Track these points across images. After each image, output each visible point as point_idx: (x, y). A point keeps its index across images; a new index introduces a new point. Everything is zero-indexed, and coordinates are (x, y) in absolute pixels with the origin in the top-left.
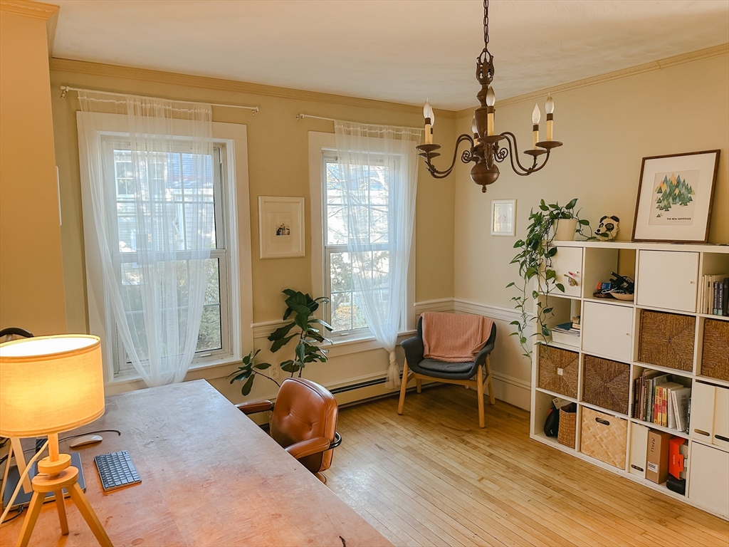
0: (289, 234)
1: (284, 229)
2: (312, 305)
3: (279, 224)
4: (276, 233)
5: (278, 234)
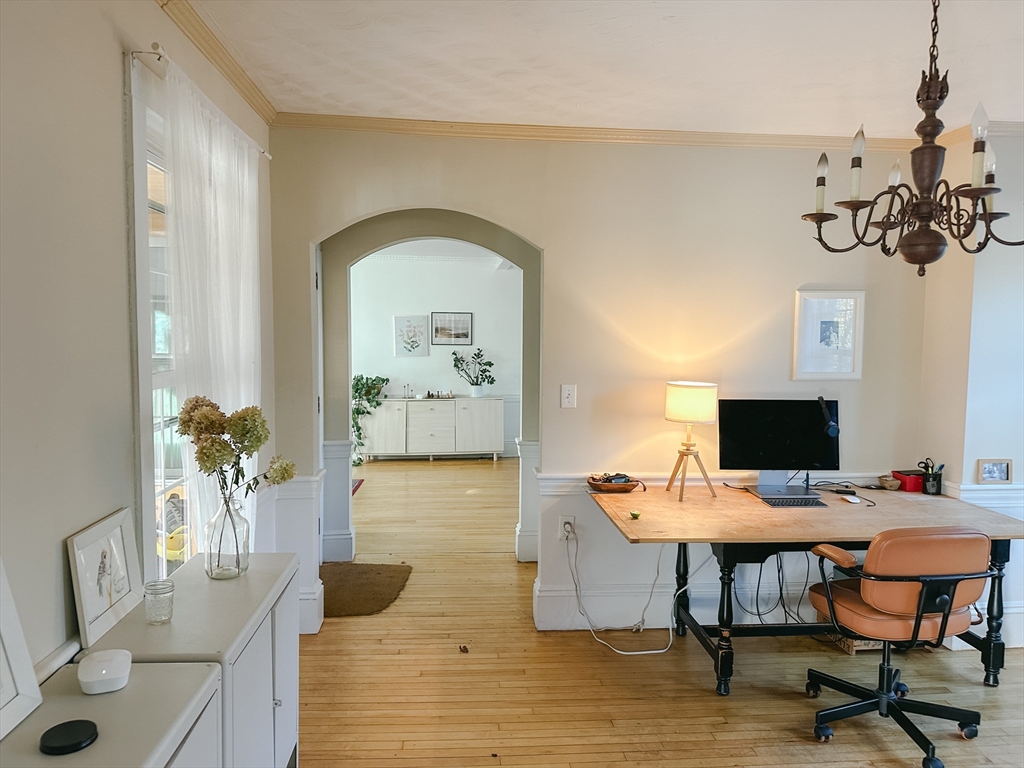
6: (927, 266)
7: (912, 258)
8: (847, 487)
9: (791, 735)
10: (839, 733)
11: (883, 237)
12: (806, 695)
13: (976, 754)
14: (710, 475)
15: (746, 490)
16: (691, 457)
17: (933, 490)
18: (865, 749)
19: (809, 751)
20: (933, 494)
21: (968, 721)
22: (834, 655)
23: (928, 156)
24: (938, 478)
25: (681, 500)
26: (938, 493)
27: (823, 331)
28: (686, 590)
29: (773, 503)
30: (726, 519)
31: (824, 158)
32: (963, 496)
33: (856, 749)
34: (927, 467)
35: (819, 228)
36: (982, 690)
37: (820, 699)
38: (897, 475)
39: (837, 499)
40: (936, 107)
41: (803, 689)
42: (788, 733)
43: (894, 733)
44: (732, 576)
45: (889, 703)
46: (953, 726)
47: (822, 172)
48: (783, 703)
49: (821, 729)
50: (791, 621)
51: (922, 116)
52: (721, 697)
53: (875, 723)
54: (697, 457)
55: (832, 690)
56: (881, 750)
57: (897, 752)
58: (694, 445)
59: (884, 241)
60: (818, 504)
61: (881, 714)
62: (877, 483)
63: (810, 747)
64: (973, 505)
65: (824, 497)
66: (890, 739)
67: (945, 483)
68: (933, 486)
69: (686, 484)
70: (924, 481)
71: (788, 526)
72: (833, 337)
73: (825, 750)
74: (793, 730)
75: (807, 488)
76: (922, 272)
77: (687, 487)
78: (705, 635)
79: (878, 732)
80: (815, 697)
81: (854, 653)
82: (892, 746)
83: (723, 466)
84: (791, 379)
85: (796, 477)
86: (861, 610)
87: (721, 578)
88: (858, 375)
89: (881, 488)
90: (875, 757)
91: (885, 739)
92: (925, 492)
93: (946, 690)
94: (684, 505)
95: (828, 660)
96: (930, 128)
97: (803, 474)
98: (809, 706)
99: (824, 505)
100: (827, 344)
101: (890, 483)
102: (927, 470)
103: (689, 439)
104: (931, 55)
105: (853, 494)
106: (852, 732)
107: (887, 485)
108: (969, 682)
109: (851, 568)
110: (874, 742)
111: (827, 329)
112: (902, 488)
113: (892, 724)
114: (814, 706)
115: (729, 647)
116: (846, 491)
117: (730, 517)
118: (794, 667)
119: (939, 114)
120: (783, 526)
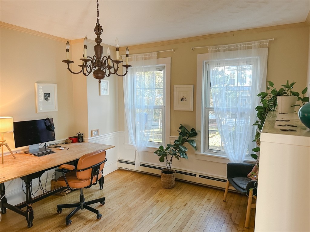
0: (186, 101)
1: (184, 99)
2: (194, 133)
3: (182, 97)
4: (180, 100)
5: (181, 101)
6: (101, 80)
7: (97, 77)
8: (57, 145)
9: (59, 228)
10: (73, 220)
11: (83, 70)
12: (58, 213)
13: (106, 208)
14: (12, 150)
15: (25, 153)
16: (4, 146)
17: (81, 141)
18: (81, 221)
19: (66, 230)
20: (81, 142)
21: (102, 201)
22: (60, 198)
23: (99, 48)
24: (82, 137)
25: (3, 163)
26: (82, 142)
27: (45, 96)
28: (5, 196)
29: (39, 155)
30: (26, 165)
31: (68, 43)
32: (89, 141)
33: (78, 222)
34: (79, 135)
35: (68, 65)
36: (99, 191)
37: (62, 213)
38: (70, 138)
39: (57, 149)
40: (100, 34)
41: (56, 212)
42: (58, 228)
43: (86, 212)
44: (31, 184)
45: (84, 205)
46: (99, 204)
47: (68, 47)
48: (51, 220)
49: (68, 222)
50: (45, 192)
51: (96, 36)
52: (30, 228)
53: (80, 212)
54: (7, 145)
55: (64, 208)
56: (85, 219)
57: (89, 217)
58: (5, 141)
59: (83, 71)
60: (53, 152)
61: (82, 209)
62: (65, 142)
63: (66, 229)
64: (91, 143)
65: (53, 150)
66: (86, 215)
67: (84, 138)
68: (81, 140)
69: (4, 155)
70: (78, 139)
71: (49, 162)
72: (48, 98)
73: (70, 228)
74: (59, 226)
75: (46, 148)
76: (100, 82)
77: (5, 156)
78: (18, 209)
79: (82, 214)
80: (61, 213)
81: (66, 194)
82: (87, 217)
83: (16, 147)
84: (36, 113)
85: (42, 145)
86: (77, 181)
87: (26, 187)
88: (57, 110)
89: (66, 143)
90: (84, 222)
91: (85, 216)
92: (79, 142)
93: (92, 195)
94: (4, 165)
95: (59, 200)
96: (99, 40)
97: (44, 144)
98: (60, 217)
99: (54, 152)
100: (47, 101)
101: (69, 141)
102: (79, 136)
103: (2, 139)
104: (98, 19)
105: (60, 147)
106: (75, 218)
107: (68, 142)
108: (96, 190)
109: (74, 170)
110: (82, 218)
111: (47, 96)
112: (72, 142)
113: (85, 210)
114: (62, 216)
115: (32, 210)
116: (57, 146)
117: (26, 164)
118: (51, 206)
119: (101, 37)
120: (47, 162)
